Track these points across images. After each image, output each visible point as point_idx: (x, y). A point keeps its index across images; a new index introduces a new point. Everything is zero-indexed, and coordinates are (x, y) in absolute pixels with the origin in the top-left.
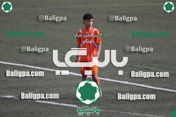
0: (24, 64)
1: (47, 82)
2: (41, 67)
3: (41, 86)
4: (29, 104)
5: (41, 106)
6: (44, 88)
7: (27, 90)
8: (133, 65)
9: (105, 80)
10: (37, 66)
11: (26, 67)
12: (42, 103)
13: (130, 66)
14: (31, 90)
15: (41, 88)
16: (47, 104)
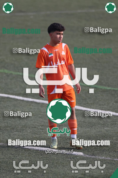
0: (9, 94)
1: (41, 120)
2: (32, 98)
3: (33, 125)
4: (16, 151)
5: (32, 154)
6: (37, 128)
7: (12, 131)
10: (27, 97)
11: (11, 98)
12: (34, 150)
14: (18, 132)
15: (32, 128)
16: (40, 151)
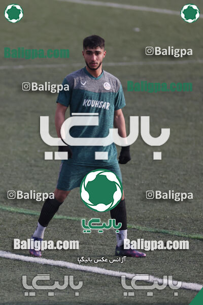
8: (163, 230)
9: (89, 272)
13: (157, 232)
